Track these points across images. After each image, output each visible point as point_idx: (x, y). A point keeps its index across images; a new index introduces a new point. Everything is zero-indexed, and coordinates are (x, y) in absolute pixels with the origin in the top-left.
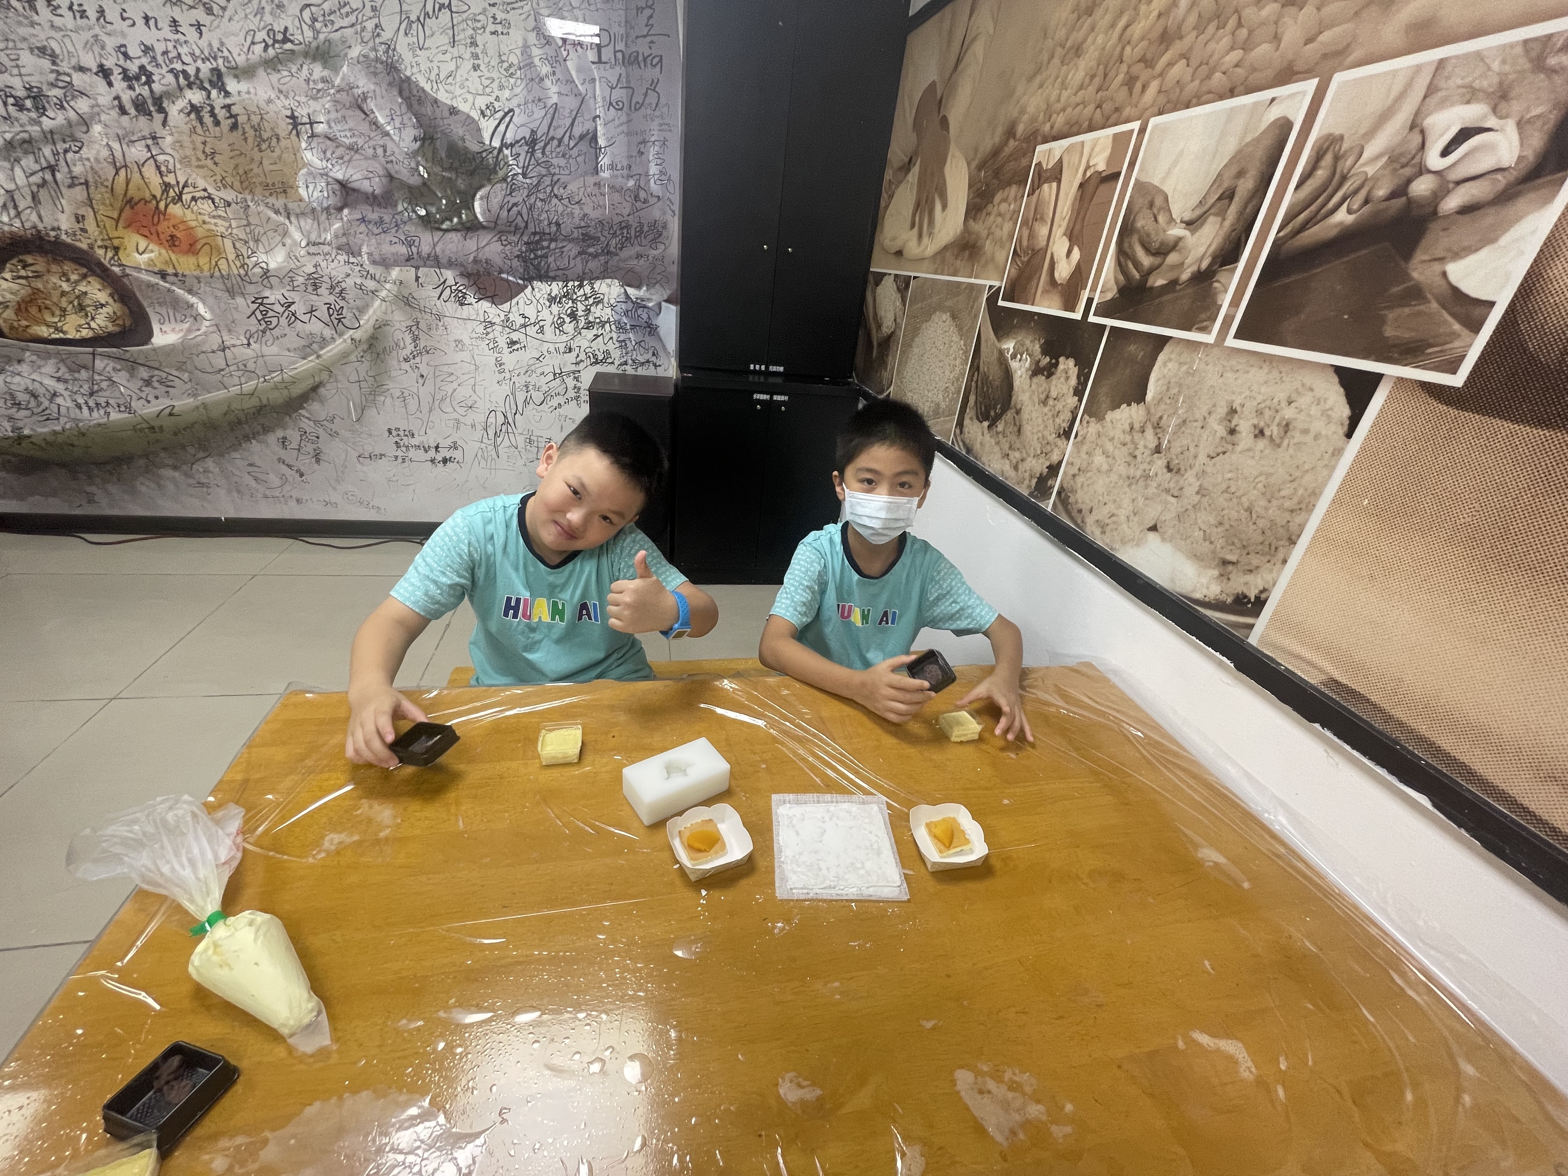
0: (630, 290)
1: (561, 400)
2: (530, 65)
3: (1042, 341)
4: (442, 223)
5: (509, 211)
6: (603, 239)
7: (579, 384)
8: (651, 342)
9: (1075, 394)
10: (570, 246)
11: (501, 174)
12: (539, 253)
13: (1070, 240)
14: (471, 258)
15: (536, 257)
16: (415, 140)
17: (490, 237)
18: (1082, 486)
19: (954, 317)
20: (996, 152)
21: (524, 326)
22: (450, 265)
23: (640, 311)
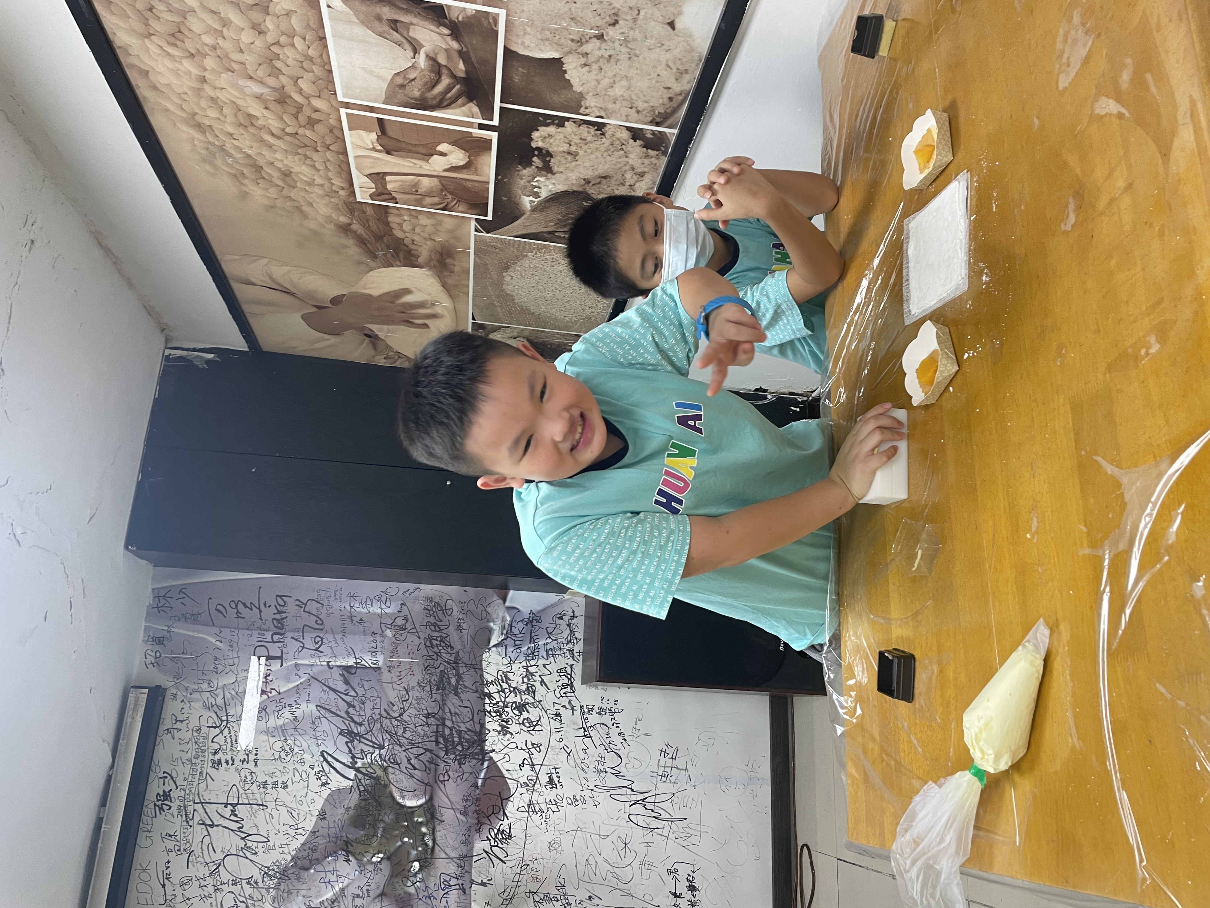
0: (494, 641)
1: (614, 732)
2: (283, 729)
3: (520, 167)
4: (427, 845)
5: (415, 769)
6: (442, 668)
7: (596, 709)
8: (547, 620)
9: (563, 126)
10: (449, 703)
11: (380, 773)
12: (456, 739)
13: (432, 155)
14: (461, 817)
15: (460, 743)
16: (348, 861)
17: (441, 793)
18: (646, 102)
19: (507, 268)
20: (362, 242)
21: (532, 765)
22: (468, 843)
23: (516, 631)
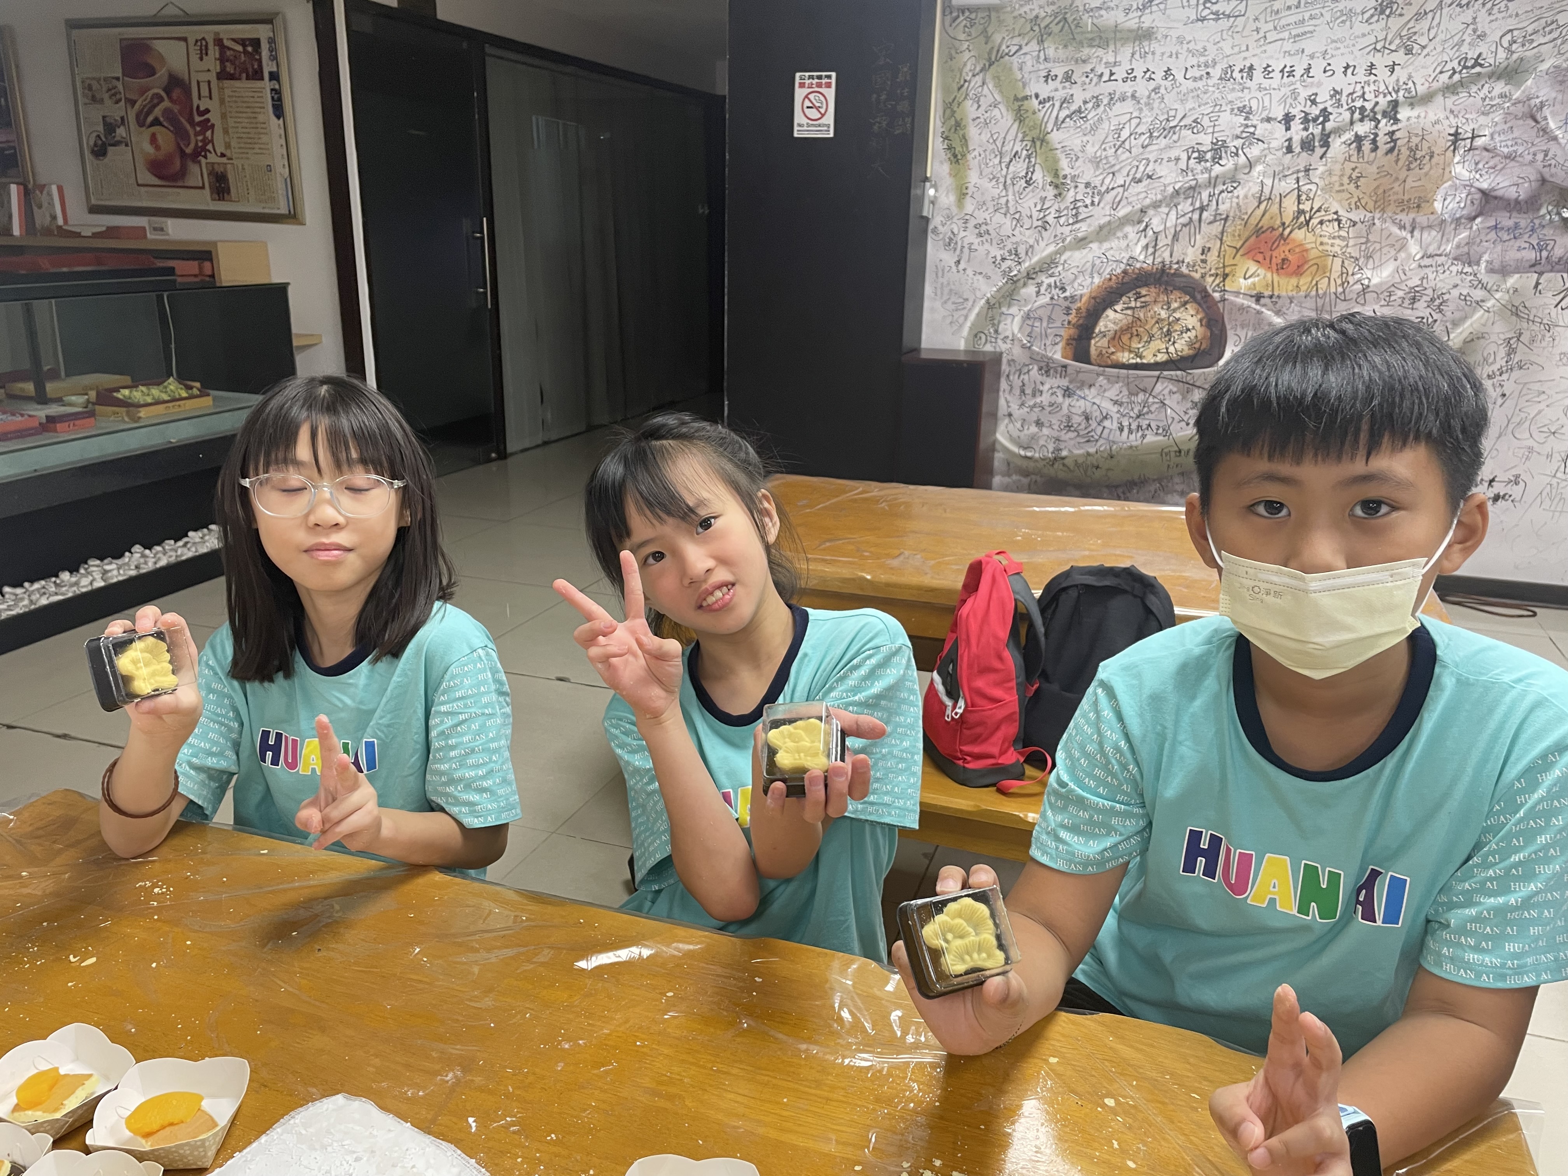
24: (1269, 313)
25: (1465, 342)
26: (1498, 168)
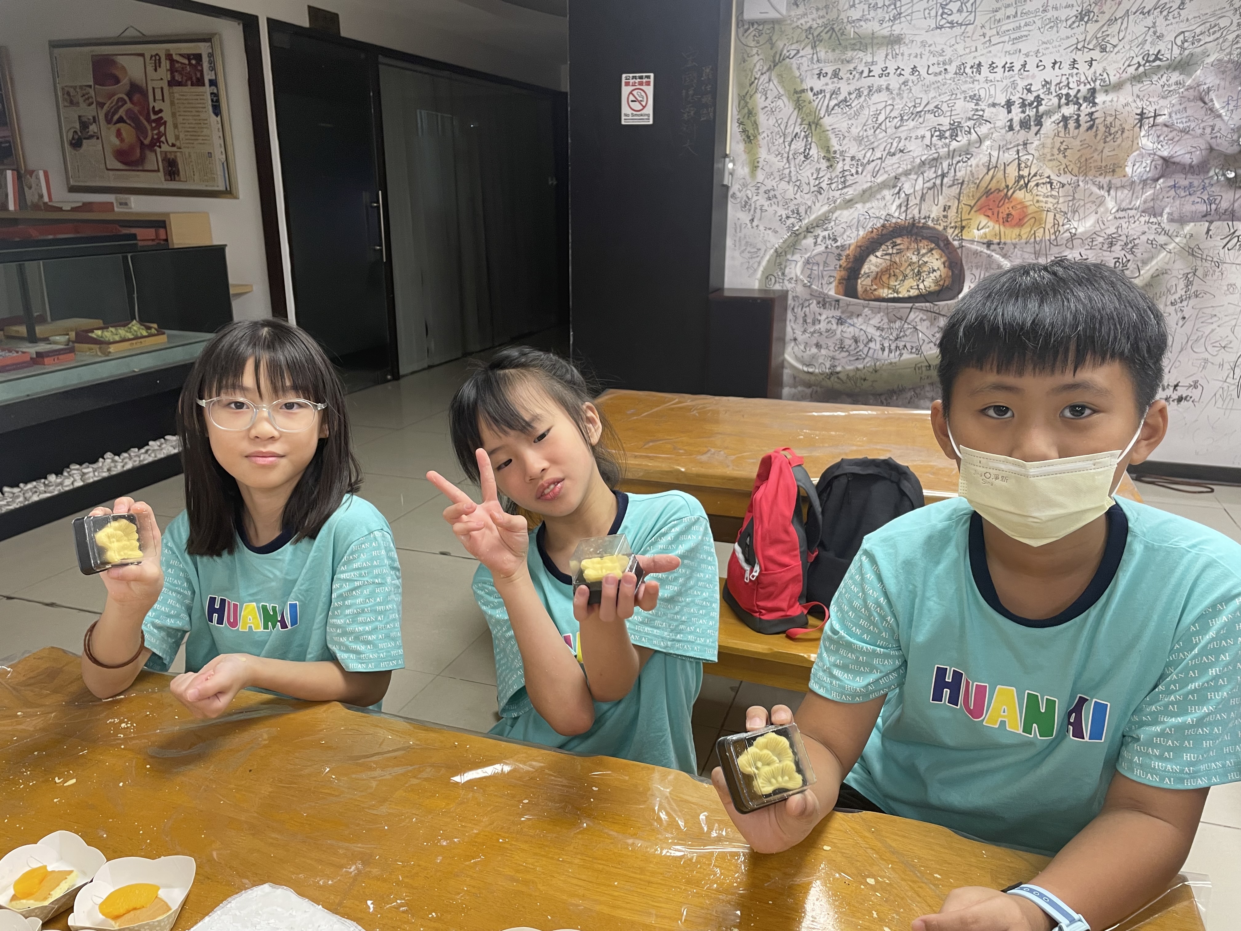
24: (998, 256)
25: (1152, 277)
26: (1176, 139)
